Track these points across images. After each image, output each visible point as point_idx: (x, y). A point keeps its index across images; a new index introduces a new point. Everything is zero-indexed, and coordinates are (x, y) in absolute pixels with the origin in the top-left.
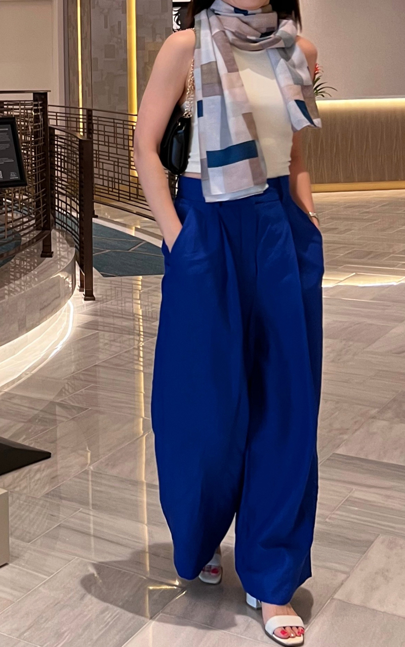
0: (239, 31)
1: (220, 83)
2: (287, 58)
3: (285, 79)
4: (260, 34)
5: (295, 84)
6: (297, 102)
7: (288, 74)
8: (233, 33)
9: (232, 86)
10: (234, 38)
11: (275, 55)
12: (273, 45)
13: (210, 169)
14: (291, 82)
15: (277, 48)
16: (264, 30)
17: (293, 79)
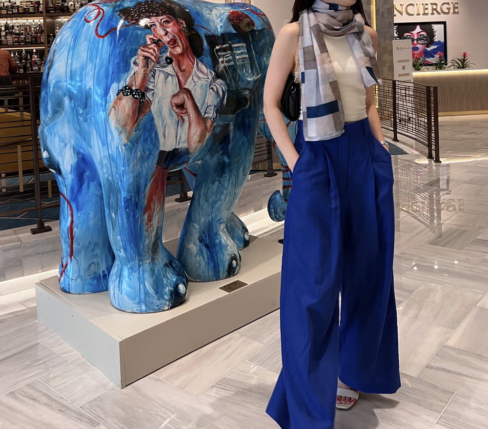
0: (328, 23)
1: (315, 60)
2: (359, 39)
3: (359, 53)
4: (342, 24)
5: (365, 56)
6: (367, 68)
7: (361, 50)
8: (324, 25)
9: (323, 62)
10: (325, 28)
11: (352, 38)
12: (350, 31)
13: (308, 119)
14: (363, 55)
15: (353, 33)
16: (345, 22)
17: (364, 53)
